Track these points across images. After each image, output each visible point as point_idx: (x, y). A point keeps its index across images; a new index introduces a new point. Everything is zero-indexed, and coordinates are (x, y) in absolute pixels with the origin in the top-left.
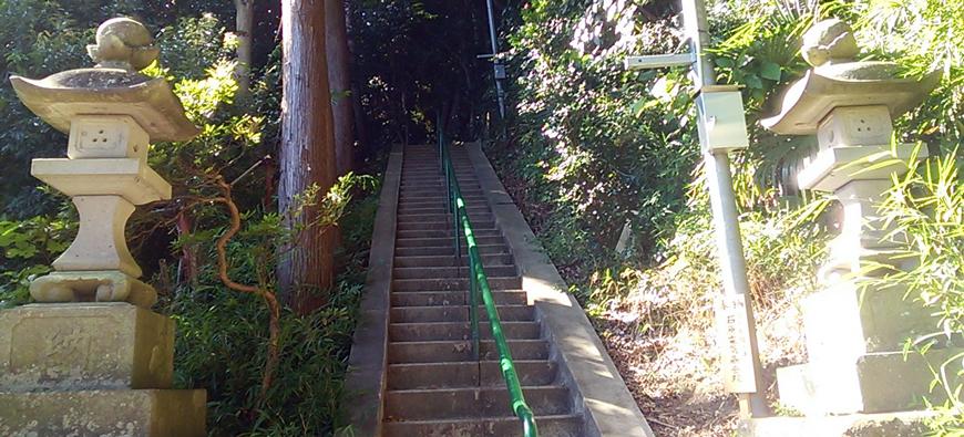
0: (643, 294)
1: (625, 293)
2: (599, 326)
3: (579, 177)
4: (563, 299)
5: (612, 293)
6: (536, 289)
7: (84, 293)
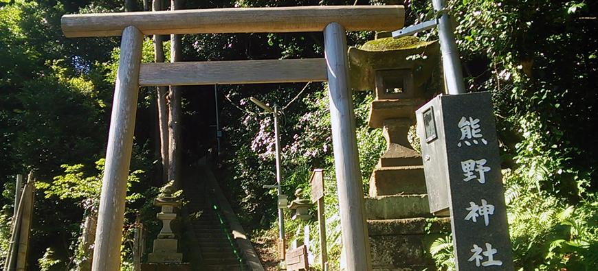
0: (266, 236)
1: (261, 236)
2: (254, 244)
3: (251, 200)
4: (244, 237)
5: (258, 236)
6: (236, 234)
7: (166, 237)
